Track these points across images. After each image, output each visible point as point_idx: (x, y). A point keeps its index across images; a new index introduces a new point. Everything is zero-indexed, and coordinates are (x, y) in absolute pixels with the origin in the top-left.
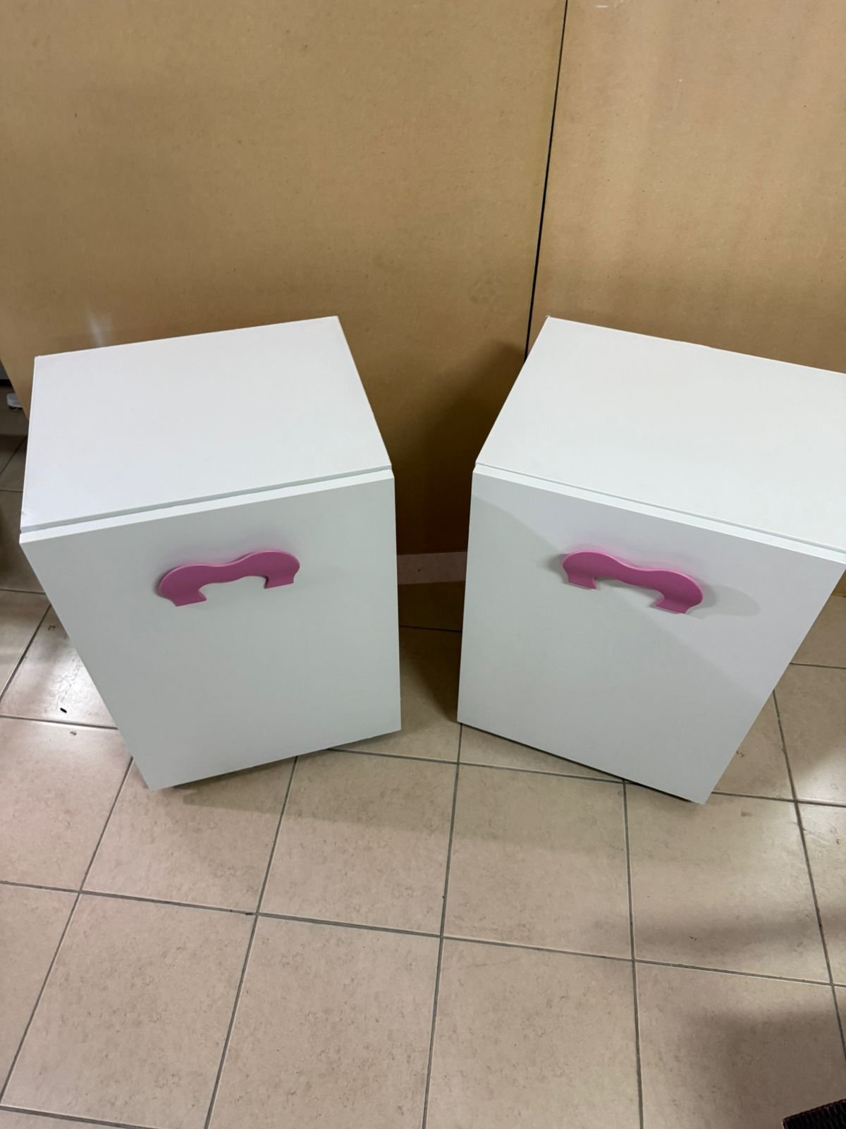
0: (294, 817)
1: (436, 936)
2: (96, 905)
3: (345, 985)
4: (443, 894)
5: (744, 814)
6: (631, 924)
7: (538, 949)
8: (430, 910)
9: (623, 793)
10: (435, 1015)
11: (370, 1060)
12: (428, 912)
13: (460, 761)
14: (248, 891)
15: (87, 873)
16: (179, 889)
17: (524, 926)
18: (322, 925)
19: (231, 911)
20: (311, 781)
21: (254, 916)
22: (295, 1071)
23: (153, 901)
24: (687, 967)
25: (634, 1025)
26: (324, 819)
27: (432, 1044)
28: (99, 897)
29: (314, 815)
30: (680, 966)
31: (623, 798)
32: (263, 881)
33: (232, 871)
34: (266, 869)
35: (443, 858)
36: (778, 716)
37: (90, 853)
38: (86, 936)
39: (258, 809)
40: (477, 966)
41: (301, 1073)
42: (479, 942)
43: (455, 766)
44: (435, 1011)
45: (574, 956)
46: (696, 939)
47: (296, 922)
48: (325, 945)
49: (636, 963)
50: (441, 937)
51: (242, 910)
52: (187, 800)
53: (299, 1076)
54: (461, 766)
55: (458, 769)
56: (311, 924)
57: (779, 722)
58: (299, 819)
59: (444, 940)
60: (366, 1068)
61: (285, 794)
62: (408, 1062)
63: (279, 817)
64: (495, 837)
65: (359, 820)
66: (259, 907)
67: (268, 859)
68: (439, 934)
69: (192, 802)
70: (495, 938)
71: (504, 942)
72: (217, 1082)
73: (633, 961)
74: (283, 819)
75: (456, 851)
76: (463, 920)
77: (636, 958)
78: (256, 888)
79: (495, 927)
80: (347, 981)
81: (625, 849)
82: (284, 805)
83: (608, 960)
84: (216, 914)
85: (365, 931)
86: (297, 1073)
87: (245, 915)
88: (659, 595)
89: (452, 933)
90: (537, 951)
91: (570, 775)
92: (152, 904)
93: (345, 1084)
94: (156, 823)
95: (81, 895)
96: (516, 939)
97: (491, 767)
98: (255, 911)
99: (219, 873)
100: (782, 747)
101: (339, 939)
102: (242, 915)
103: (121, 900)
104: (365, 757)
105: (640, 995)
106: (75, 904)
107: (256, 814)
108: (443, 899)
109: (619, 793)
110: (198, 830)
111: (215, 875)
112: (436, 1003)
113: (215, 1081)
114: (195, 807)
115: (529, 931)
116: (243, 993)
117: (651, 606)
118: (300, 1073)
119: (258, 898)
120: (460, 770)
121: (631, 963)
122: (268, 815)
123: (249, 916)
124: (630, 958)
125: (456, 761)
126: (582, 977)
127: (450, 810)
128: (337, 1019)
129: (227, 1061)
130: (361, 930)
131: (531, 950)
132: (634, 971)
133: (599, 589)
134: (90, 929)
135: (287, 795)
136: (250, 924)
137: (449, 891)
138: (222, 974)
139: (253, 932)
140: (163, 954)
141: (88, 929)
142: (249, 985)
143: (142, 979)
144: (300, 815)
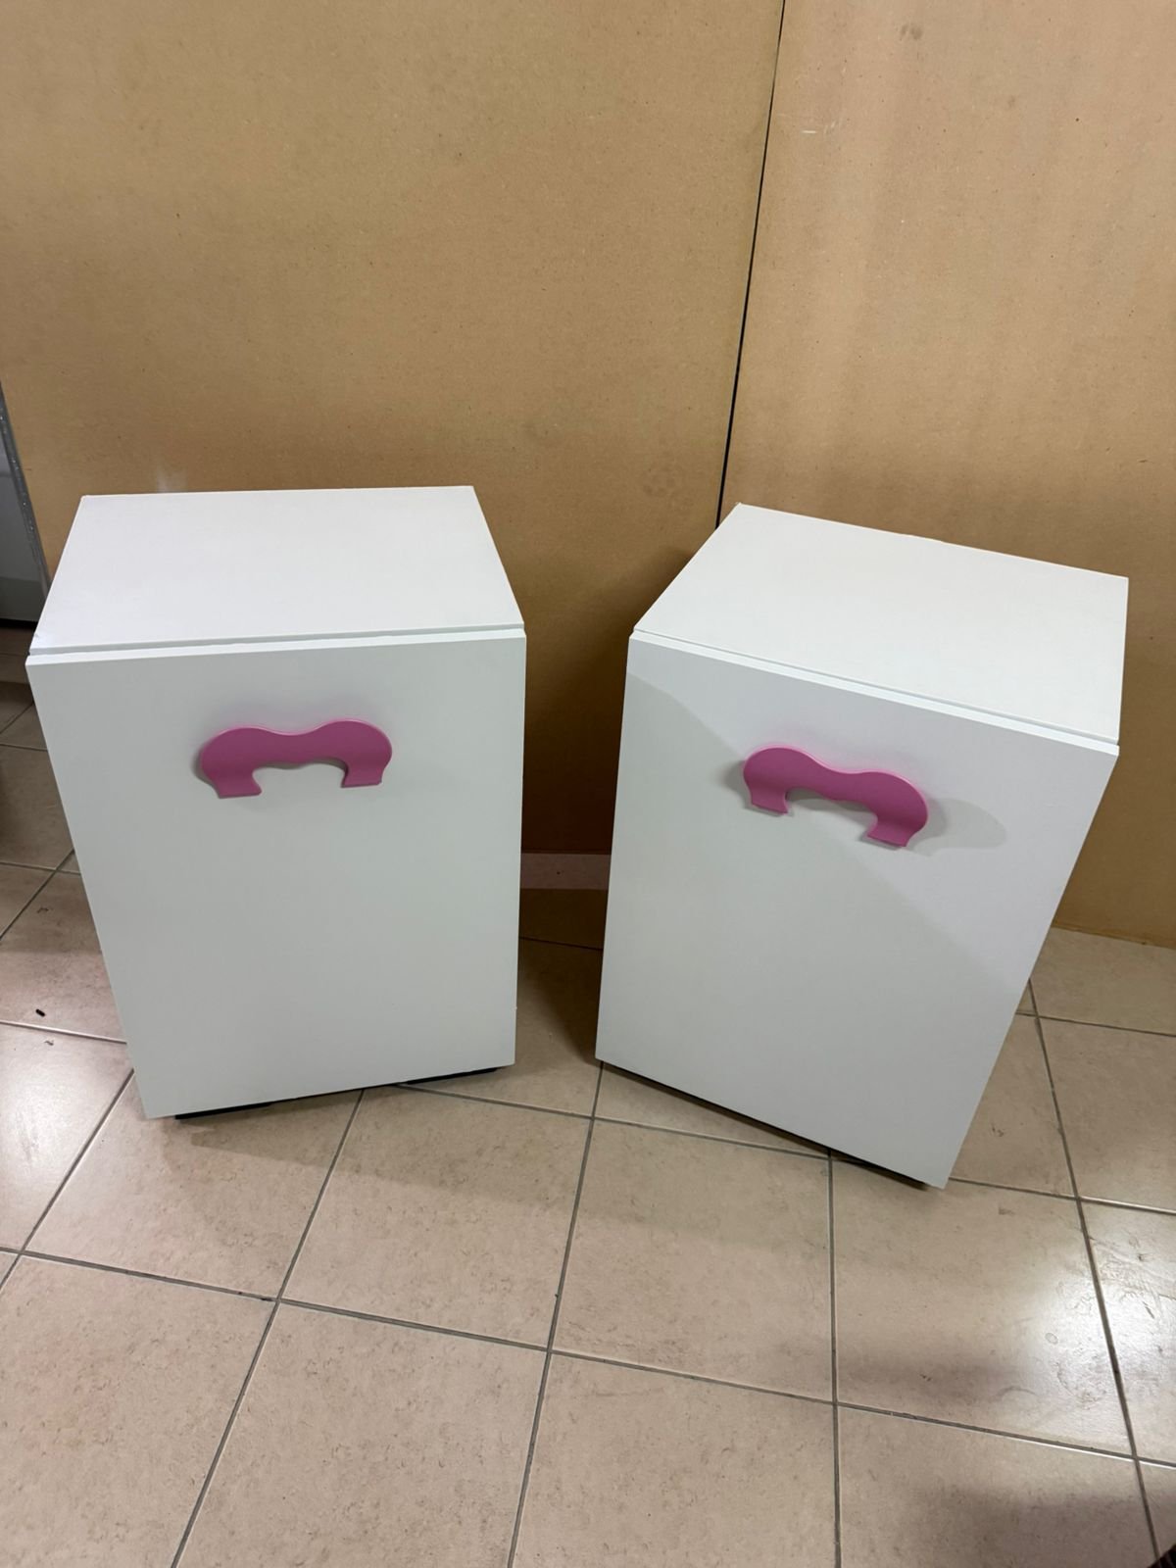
0: (347, 1174)
1: (542, 1349)
2: (41, 1272)
3: (397, 1410)
4: (556, 1292)
5: (1002, 1212)
6: (834, 1351)
7: (693, 1377)
8: (534, 1312)
9: (828, 1173)
10: (529, 1463)
11: (425, 1523)
12: (532, 1315)
13: (596, 1116)
14: (268, 1268)
15: (35, 1228)
16: (169, 1259)
17: (674, 1343)
18: (373, 1322)
19: (240, 1293)
20: (378, 1128)
21: (274, 1303)
22: (307, 1531)
23: (127, 1272)
24: (915, 1418)
25: (833, 1498)
26: (392, 1179)
27: (521, 1505)
28: (48, 1262)
29: (377, 1173)
30: (905, 1415)
31: (828, 1178)
32: (293, 1256)
33: (249, 1240)
34: (300, 1239)
35: (560, 1243)
36: (1052, 1086)
37: (45, 1201)
38: (19, 1314)
39: (297, 1159)
40: (598, 1395)
41: (316, 1533)
42: (604, 1361)
43: (589, 1121)
44: (530, 1456)
45: (746, 1392)
46: (929, 1379)
47: (334, 1315)
48: (373, 1350)
49: (839, 1408)
50: (549, 1351)
51: (257, 1293)
52: (197, 1141)
53: (312, 1539)
54: (596, 1122)
55: (591, 1126)
56: (356, 1319)
57: (1054, 1094)
58: (357, 1177)
59: (553, 1355)
60: (417, 1534)
61: (339, 1140)
62: (483, 1529)
63: (327, 1171)
64: (639, 1220)
65: (442, 1182)
66: (282, 1290)
67: (305, 1226)
68: (546, 1346)
69: (204, 1144)
70: (629, 1358)
71: (642, 1365)
72: (184, 1540)
73: (835, 1404)
74: (332, 1174)
75: (580, 1235)
76: (583, 1329)
77: (839, 1400)
78: (281, 1264)
79: (630, 1342)
80: (402, 1404)
81: (828, 1247)
82: (336, 1157)
83: (797, 1400)
84: (216, 1297)
85: (436, 1334)
86: (310, 1534)
87: (259, 1301)
88: (871, 819)
89: (565, 1347)
90: (689, 1380)
91: (754, 1144)
92: (124, 1275)
93: (382, 1556)
94: (148, 1167)
95: (22, 1257)
96: (660, 1360)
97: (639, 1126)
98: (276, 1296)
99: (230, 1241)
100: (1057, 1127)
101: (396, 1344)
102: (255, 1300)
103: (81, 1267)
104: (460, 1101)
105: (843, 1454)
106: (11, 1269)
107: (294, 1166)
108: (555, 1298)
109: (822, 1172)
110: (207, 1181)
111: (224, 1243)
112: (532, 1445)
113: (181, 1537)
114: (206, 1150)
115: (681, 1350)
116: (242, 1410)
117: (862, 839)
118: (314, 1535)
119: (283, 1279)
120: (595, 1127)
121: (832, 1407)
122: (310, 1168)
123: (266, 1302)
124: (831, 1400)
125: (590, 1115)
126: (757, 1422)
127: (576, 1179)
128: (381, 1458)
129: (204, 1508)
130: (430, 1333)
131: (682, 1378)
132: (835, 1418)
133: (792, 815)
134: (28, 1304)
135: (341, 1144)
136: (265, 1315)
137: (565, 1287)
138: (215, 1381)
139: (269, 1325)
140: (130, 1347)
141: (25, 1304)
142: (251, 1400)
143: (93, 1381)
144: (357, 1171)
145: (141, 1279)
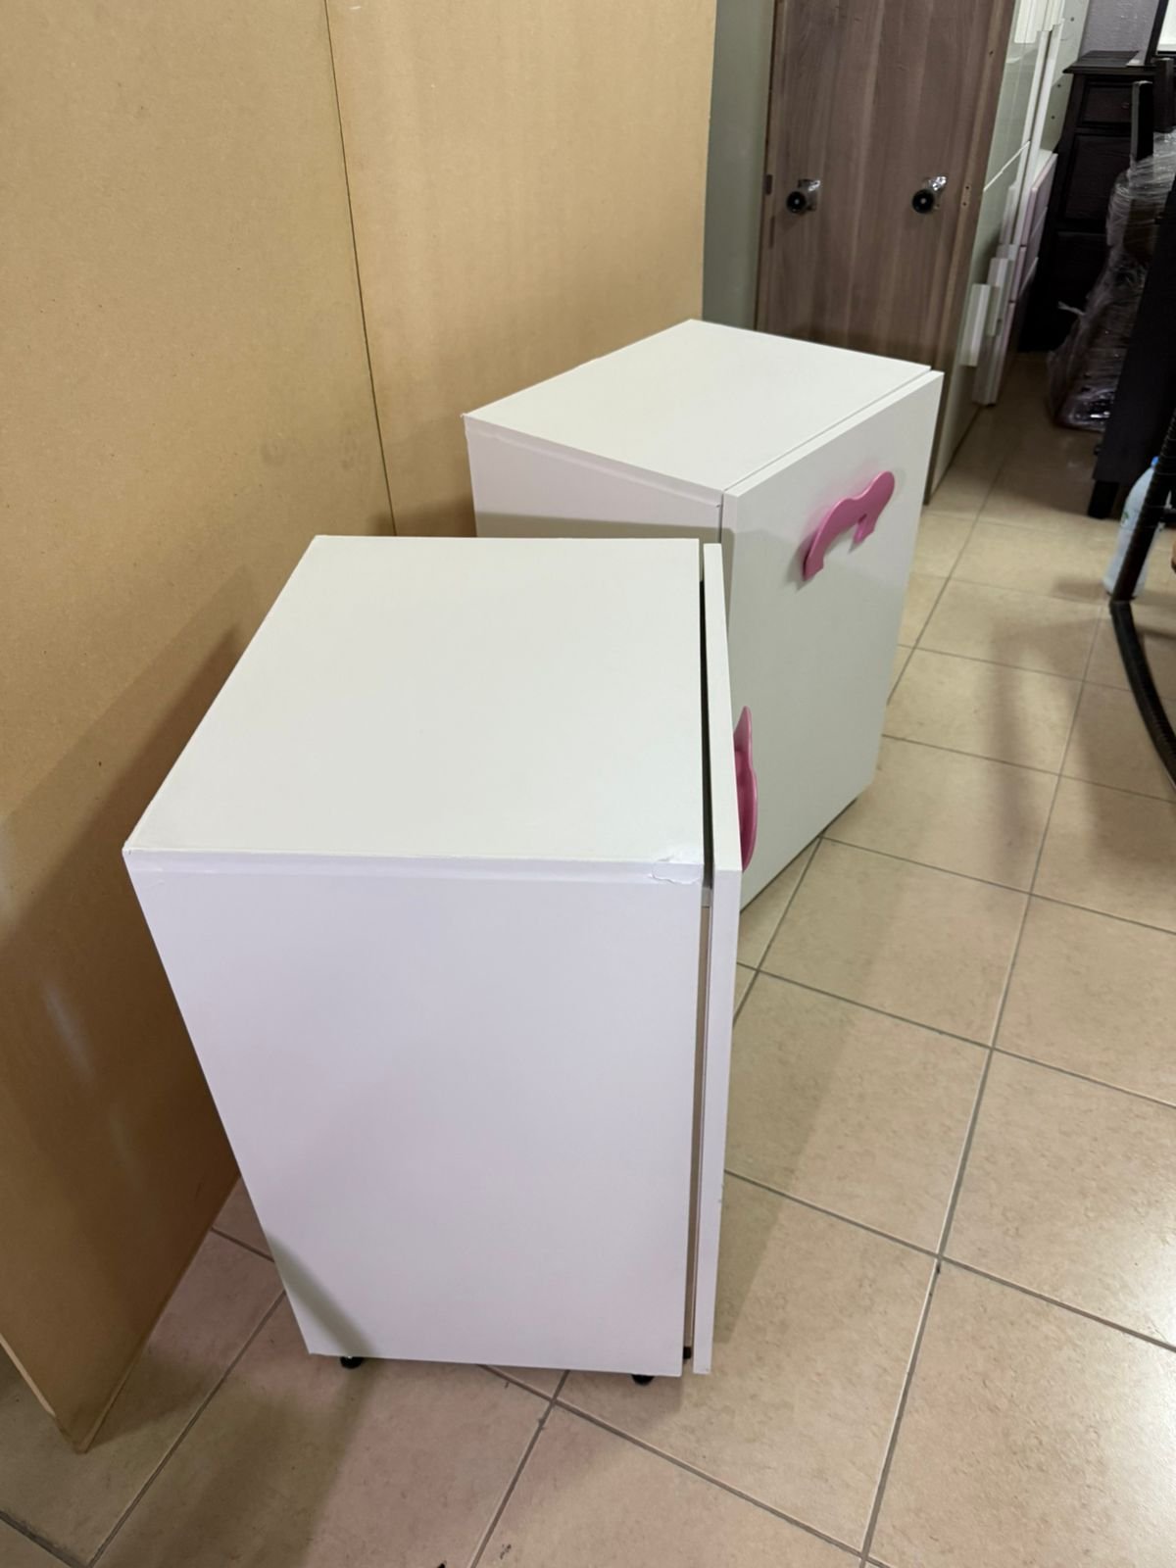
0: (794, 1182)
1: (991, 1053)
2: (894, 1527)
3: (1048, 1166)
4: (937, 1034)
6: (991, 883)
7: (1013, 966)
8: (954, 1051)
9: (837, 843)
10: (1088, 1079)
12: (958, 1054)
13: (756, 967)
14: (902, 1265)
15: (829, 1540)
16: (885, 1370)
17: (984, 969)
18: (965, 1175)
19: (931, 1295)
21: (943, 1263)
23: (899, 1419)
25: (1100, 915)
26: (805, 1141)
27: (1121, 1091)
28: (880, 1518)
29: (796, 1153)
30: (1038, 863)
31: (840, 844)
32: (888, 1241)
33: (866, 1283)
34: (870, 1233)
35: (888, 1021)
37: (789, 1530)
38: (951, 1551)
39: (767, 1228)
40: (1030, 1024)
42: (1000, 1017)
43: (761, 975)
44: (1082, 1077)
45: (1024, 937)
47: (958, 1207)
48: (994, 1179)
49: (1034, 893)
50: (993, 1049)
51: (932, 1278)
54: (762, 969)
55: (767, 975)
56: (962, 1189)
58: (798, 1173)
59: (997, 1047)
61: (750, 1187)
62: (1144, 1119)
63: (788, 1201)
64: (869, 963)
65: (815, 1099)
66: (929, 1253)
67: (853, 1227)
68: (988, 1051)
70: (998, 997)
71: (1003, 993)
73: (1031, 894)
74: (792, 1196)
76: (973, 1022)
77: (1028, 891)
78: (899, 1253)
79: (984, 994)
80: (1044, 1162)
81: (904, 861)
82: (771, 1190)
83: (1028, 913)
84: (935, 1318)
87: (940, 1276)
89: (988, 1037)
91: (801, 875)
92: (904, 1420)
94: (753, 1397)
95: (871, 1555)
96: (999, 981)
98: (936, 1261)
99: (866, 1302)
101: (987, 1159)
102: (938, 1280)
103: (890, 1476)
107: (776, 1232)
108: (940, 1034)
109: (836, 846)
110: (784, 1326)
111: (869, 1309)
112: (1073, 1075)
114: (740, 1325)
115: (991, 965)
116: (1057, 1296)
119: (915, 1252)
120: (767, 971)
121: (1033, 897)
122: (782, 1216)
123: (942, 1269)
124: (1028, 895)
125: (754, 972)
127: (823, 996)
128: (1094, 1184)
130: (976, 1132)
132: (1041, 897)
134: (937, 1540)
135: (754, 1183)
136: (955, 1271)
137: (934, 1026)
138: (1028, 1322)
139: (966, 1268)
140: (991, 1411)
141: (937, 1544)
142: (1046, 1288)
143: (1032, 1450)
144: (792, 1171)
145: (908, 1400)
